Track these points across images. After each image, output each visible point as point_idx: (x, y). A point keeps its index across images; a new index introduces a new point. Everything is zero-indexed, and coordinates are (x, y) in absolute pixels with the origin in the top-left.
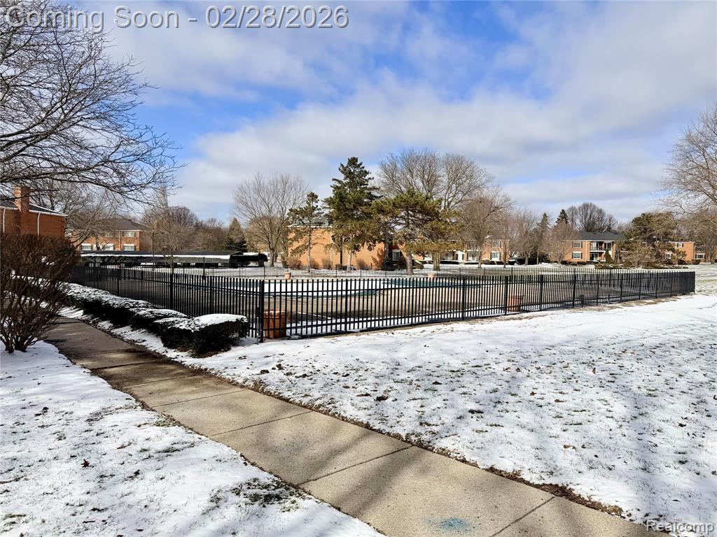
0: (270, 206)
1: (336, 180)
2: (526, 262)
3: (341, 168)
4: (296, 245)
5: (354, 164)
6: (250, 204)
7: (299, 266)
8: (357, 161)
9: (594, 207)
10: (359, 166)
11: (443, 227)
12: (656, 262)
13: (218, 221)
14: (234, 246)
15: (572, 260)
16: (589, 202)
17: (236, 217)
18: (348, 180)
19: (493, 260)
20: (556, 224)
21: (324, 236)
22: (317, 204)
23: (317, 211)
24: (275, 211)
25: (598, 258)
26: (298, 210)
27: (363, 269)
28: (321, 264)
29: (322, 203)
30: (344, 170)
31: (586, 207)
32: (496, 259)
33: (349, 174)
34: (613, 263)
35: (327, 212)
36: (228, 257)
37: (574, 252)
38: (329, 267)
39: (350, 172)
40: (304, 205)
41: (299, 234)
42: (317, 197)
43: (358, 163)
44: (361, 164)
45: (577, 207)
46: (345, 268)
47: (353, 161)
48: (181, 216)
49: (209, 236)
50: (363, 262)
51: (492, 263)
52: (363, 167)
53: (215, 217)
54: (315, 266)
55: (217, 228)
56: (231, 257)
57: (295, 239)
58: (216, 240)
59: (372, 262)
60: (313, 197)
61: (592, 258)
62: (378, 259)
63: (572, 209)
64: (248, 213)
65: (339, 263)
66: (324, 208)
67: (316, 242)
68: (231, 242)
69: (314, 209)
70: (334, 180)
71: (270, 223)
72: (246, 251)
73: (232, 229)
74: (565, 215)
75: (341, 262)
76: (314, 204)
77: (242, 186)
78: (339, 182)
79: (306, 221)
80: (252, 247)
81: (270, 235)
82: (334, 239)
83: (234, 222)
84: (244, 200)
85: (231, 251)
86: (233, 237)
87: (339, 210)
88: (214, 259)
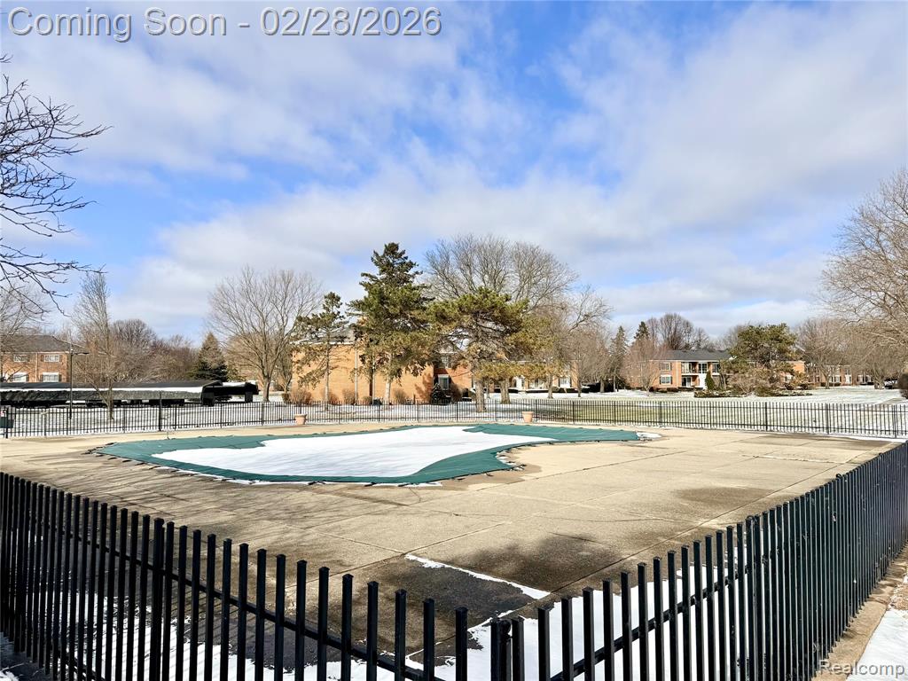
0: (265, 315)
1: (367, 275)
2: (602, 389)
3: (375, 258)
4: (307, 370)
5: (393, 252)
6: (234, 312)
7: (308, 400)
8: (397, 248)
9: (680, 319)
10: (401, 254)
11: (531, 341)
12: (772, 388)
13: (184, 339)
14: (208, 373)
15: (660, 386)
16: (673, 313)
17: (213, 330)
18: (384, 276)
19: (562, 386)
20: (635, 340)
21: (348, 357)
22: (339, 310)
23: (339, 320)
24: (272, 321)
25: (692, 383)
26: (311, 317)
27: (403, 404)
28: (341, 398)
29: (347, 307)
30: (378, 261)
31: (669, 318)
32: (566, 386)
33: (386, 267)
34: (718, 389)
35: (354, 320)
36: (199, 390)
37: (662, 376)
38: (353, 403)
39: (388, 264)
40: (320, 311)
41: (312, 354)
42: (338, 299)
43: (399, 251)
44: (403, 252)
45: (658, 318)
46: (378, 403)
47: (392, 249)
48: (133, 333)
49: (172, 360)
50: (403, 393)
51: (561, 391)
52: (406, 258)
53: (180, 335)
54: (333, 401)
55: (183, 349)
56: (206, 390)
57: (306, 361)
58: (181, 365)
59: (416, 392)
60: (334, 299)
61: (684, 383)
62: (424, 389)
63: (652, 321)
64: (231, 325)
65: (368, 395)
66: (350, 314)
67: (336, 364)
68: (204, 366)
69: (334, 316)
70: (363, 275)
71: (265, 340)
72: (225, 380)
73: (206, 348)
74: (645, 328)
75: (371, 394)
76: (335, 310)
77: (222, 287)
78: (371, 277)
79: (322, 333)
80: (234, 373)
81: (264, 356)
82: (363, 361)
83: (209, 339)
84: (226, 306)
85: (202, 381)
86: (208, 360)
87: (377, 316)
88: (178, 393)
